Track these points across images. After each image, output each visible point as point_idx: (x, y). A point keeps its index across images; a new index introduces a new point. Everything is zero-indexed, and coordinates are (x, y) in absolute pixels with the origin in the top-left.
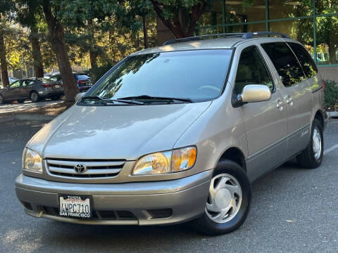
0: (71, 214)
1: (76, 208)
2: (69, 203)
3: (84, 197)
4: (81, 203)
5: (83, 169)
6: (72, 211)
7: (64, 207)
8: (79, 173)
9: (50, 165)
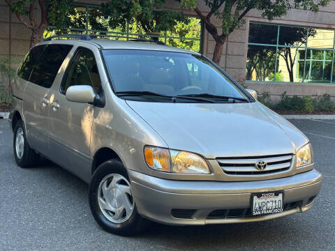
0: (265, 212)
1: (269, 205)
2: (263, 201)
3: (277, 193)
4: (274, 199)
5: (265, 166)
6: (265, 208)
7: (257, 206)
9: (221, 165)
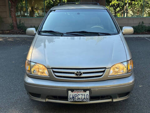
0: (77, 100)
1: (80, 97)
2: (75, 94)
3: (85, 90)
4: (83, 93)
5: (81, 74)
6: (77, 98)
7: (71, 96)
8: (79, 76)
9: (54, 72)
